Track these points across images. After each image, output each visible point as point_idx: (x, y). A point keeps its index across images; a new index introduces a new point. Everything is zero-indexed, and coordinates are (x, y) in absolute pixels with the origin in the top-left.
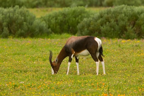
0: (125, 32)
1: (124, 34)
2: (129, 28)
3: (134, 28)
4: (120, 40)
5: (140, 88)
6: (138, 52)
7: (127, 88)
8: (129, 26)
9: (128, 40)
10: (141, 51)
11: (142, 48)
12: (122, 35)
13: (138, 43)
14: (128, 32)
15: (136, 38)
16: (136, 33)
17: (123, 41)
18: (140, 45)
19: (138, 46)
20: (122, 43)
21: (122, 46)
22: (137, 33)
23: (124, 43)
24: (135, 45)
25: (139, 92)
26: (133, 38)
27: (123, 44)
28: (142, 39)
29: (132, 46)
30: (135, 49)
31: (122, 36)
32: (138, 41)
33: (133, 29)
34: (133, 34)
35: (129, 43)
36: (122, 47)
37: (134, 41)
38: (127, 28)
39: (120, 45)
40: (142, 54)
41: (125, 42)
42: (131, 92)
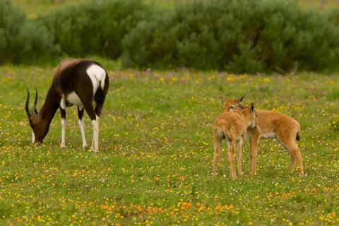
0: (235, 56)
1: (233, 61)
2: (246, 47)
3: (257, 47)
4: (224, 74)
5: (269, 192)
6: (266, 105)
7: (239, 190)
8: (245, 42)
9: (242, 77)
10: (272, 103)
11: (274, 94)
12: (227, 64)
13: (266, 82)
14: (242, 57)
15: (261, 72)
16: (260, 59)
17: (231, 78)
18: (271, 88)
19: (265, 91)
20: (228, 82)
21: (226, 90)
22: (264, 58)
23: (232, 82)
24: (257, 87)
25: (267, 200)
26: (253, 72)
27: (231, 85)
28: (275, 74)
29: (252, 91)
30: (257, 98)
31: (227, 67)
32: (267, 80)
33: (253, 51)
34: (254, 62)
35: (244, 83)
36: (227, 92)
37: (256, 78)
38: (241, 46)
39: (224, 86)
40: (274, 109)
41: (235, 81)
42: (249, 201)
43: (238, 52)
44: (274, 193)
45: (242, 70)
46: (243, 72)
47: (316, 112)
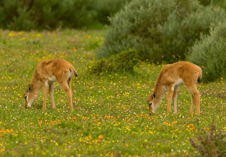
43: (17, 15)
44: (43, 120)
45: (20, 28)
46: (21, 29)
47: (76, 59)
